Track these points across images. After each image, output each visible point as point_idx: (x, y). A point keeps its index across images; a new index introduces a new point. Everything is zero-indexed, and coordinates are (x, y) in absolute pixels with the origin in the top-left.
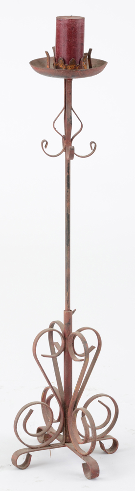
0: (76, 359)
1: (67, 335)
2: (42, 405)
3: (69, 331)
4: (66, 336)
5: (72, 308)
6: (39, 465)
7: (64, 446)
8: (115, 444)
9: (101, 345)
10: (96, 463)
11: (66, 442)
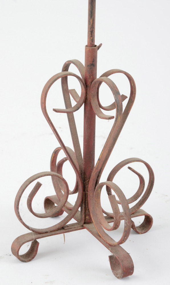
0: (101, 115)
1: (89, 81)
2: (53, 176)
3: (93, 75)
4: (89, 83)
5: (97, 43)
6: (49, 253)
7: (83, 227)
8: (148, 221)
9: (135, 94)
10: (128, 256)
11: (85, 223)
